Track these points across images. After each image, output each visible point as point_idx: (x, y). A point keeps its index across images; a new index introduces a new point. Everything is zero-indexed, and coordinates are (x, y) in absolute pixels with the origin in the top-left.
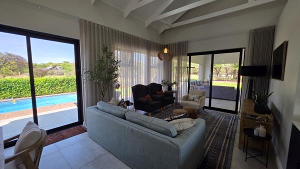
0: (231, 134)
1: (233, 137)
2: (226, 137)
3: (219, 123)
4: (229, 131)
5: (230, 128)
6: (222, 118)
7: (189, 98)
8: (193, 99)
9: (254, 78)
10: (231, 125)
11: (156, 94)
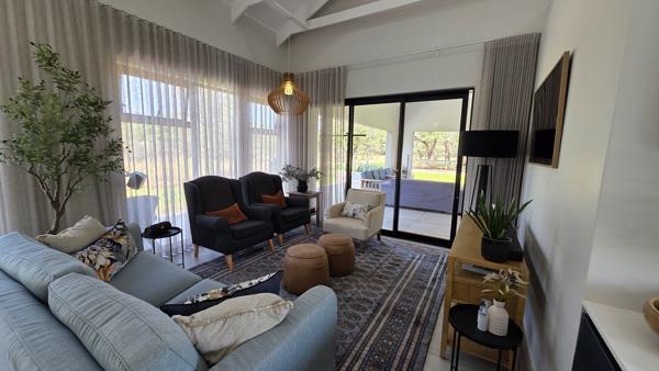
0: (430, 310)
1: (432, 319)
2: (414, 320)
3: (407, 277)
4: (426, 298)
5: (430, 289)
6: (419, 259)
7: (345, 212)
8: (354, 215)
9: (491, 162)
10: (434, 280)
11: (261, 201)
